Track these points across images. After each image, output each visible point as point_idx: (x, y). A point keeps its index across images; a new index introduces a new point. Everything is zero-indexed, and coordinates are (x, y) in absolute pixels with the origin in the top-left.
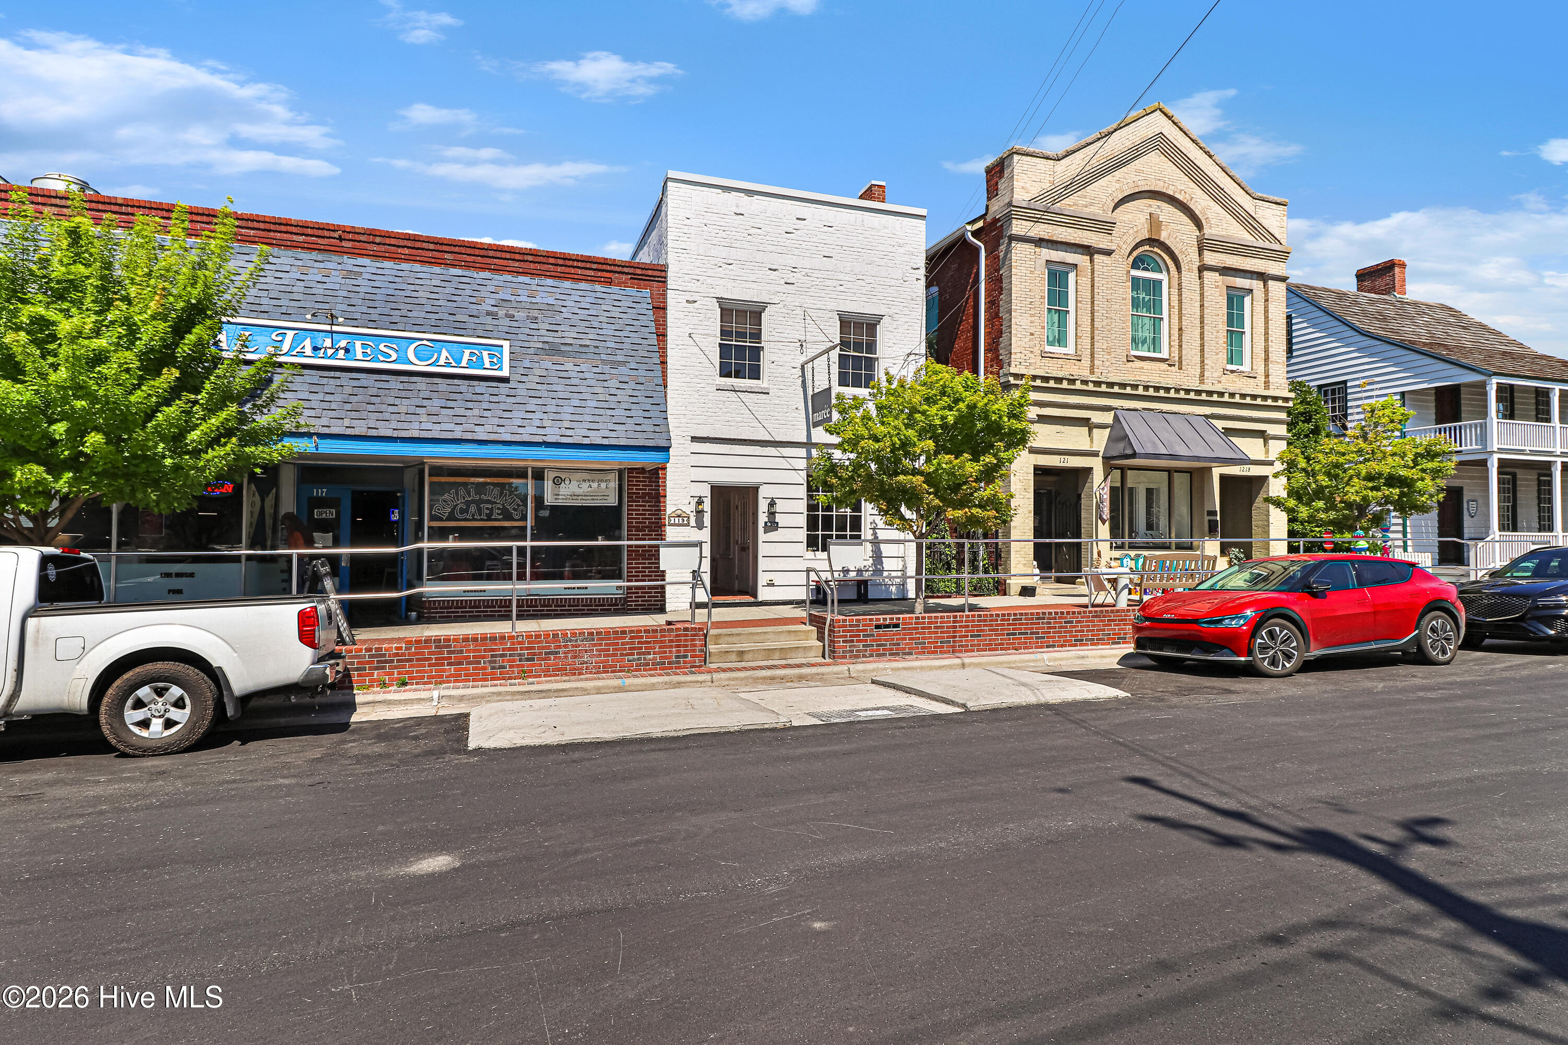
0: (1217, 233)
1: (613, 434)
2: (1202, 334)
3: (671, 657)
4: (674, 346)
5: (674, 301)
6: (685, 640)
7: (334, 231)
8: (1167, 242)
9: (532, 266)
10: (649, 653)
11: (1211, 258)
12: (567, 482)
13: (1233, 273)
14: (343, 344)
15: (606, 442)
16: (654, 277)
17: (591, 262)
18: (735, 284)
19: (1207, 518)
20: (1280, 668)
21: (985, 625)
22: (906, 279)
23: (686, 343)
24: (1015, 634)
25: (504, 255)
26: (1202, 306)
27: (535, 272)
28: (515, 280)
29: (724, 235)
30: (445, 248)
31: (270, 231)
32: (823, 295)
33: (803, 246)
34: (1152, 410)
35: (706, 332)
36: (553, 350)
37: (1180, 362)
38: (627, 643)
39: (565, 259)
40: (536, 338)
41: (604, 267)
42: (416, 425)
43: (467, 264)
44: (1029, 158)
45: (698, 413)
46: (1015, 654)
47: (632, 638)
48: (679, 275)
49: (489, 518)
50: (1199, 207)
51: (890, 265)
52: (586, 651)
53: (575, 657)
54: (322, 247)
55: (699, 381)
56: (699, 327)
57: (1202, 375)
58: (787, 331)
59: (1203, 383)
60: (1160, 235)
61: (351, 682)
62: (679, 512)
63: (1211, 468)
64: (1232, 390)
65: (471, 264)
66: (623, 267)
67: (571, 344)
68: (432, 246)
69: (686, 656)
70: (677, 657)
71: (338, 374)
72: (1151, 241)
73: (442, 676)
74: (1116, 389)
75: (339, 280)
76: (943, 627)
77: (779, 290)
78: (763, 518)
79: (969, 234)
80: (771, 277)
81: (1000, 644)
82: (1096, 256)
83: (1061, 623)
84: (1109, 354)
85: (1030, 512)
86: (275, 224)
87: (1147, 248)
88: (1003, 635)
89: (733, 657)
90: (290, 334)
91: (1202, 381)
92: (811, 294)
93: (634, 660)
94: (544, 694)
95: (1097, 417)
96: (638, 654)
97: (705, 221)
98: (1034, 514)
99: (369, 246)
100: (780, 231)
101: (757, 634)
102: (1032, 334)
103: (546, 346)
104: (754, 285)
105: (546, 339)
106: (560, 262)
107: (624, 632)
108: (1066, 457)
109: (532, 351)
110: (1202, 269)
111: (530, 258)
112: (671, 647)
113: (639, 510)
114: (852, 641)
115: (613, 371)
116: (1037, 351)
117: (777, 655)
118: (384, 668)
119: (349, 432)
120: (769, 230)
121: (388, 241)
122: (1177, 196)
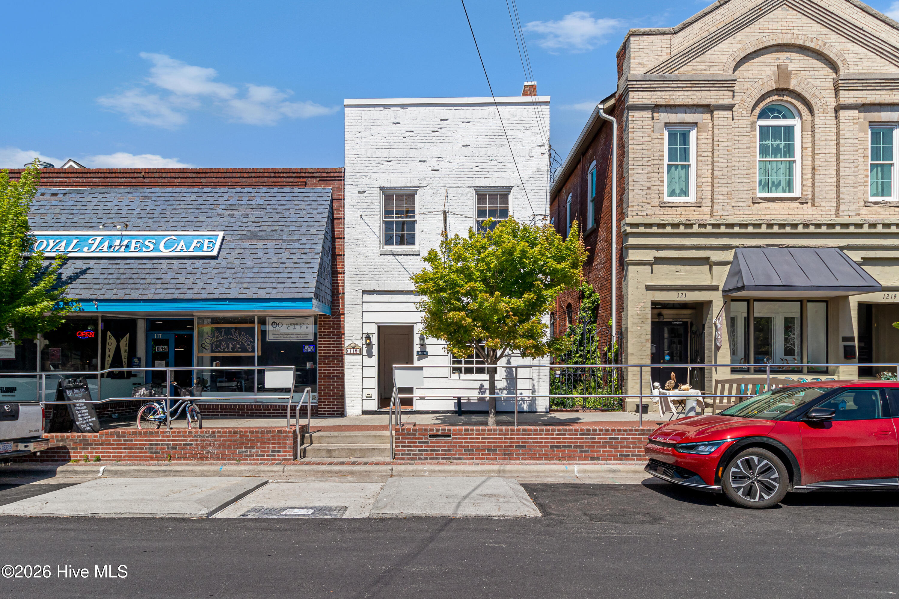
0: (856, 72)
1: (275, 291)
2: (838, 170)
3: (268, 452)
4: (350, 226)
5: (350, 193)
6: (279, 440)
7: (140, 173)
8: (797, 89)
9: (254, 180)
10: (253, 448)
11: (846, 97)
12: (280, 326)
13: (878, 107)
14: (125, 242)
15: (268, 296)
16: (335, 177)
17: (292, 172)
18: (393, 176)
19: (842, 344)
20: (757, 499)
21: (529, 438)
22: (532, 155)
23: (358, 222)
24: (559, 447)
25: (237, 175)
26: (838, 144)
27: (256, 184)
28: (242, 190)
29: (385, 140)
30: (202, 175)
31: (107, 178)
32: (462, 176)
33: (446, 140)
34: (778, 246)
35: (372, 213)
36: (253, 235)
37: (813, 199)
38: (238, 440)
39: (275, 173)
40: (243, 228)
41: (301, 175)
42: (153, 291)
43: (215, 184)
44: (645, 37)
45: (366, 273)
46: (559, 464)
47: (241, 436)
48: (353, 174)
49: (233, 351)
50: (834, 50)
51: (518, 145)
52: (210, 444)
53: (203, 448)
54: (134, 184)
55: (368, 249)
56: (367, 210)
57: (837, 210)
58: (433, 207)
59: (839, 217)
60: (789, 83)
61: (70, 456)
62: (353, 345)
63: (847, 297)
64: (872, 220)
65: (217, 184)
66: (313, 173)
67: (265, 230)
68: (194, 175)
69: (279, 452)
70: (273, 452)
71: (119, 261)
72: (779, 91)
73: (120, 456)
74: (737, 229)
75: (138, 203)
76: (490, 438)
77: (427, 176)
78: (417, 348)
79: (601, 111)
80: (421, 167)
81: (544, 455)
82: (715, 113)
83: (606, 439)
84: (730, 198)
85: (647, 341)
86: (109, 173)
87: (776, 98)
88: (547, 447)
89: (324, 453)
90: (99, 239)
91: (837, 215)
92: (452, 176)
93: (242, 452)
94: (167, 473)
95: (715, 256)
96: (246, 448)
97: (371, 132)
98: (652, 342)
99: (159, 180)
100: (428, 132)
101: (351, 436)
102: (649, 188)
103: (249, 233)
104: (408, 175)
105: (250, 228)
106: (272, 175)
107: (235, 432)
108: (684, 293)
109: (238, 237)
110: (839, 108)
111: (253, 175)
112: (269, 444)
113: (326, 344)
114: (410, 446)
115: (289, 246)
116: (656, 201)
117: (357, 454)
118: (87, 449)
119: (114, 297)
120: (419, 132)
121: (169, 175)
122: (808, 44)
